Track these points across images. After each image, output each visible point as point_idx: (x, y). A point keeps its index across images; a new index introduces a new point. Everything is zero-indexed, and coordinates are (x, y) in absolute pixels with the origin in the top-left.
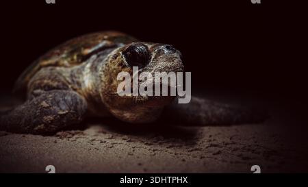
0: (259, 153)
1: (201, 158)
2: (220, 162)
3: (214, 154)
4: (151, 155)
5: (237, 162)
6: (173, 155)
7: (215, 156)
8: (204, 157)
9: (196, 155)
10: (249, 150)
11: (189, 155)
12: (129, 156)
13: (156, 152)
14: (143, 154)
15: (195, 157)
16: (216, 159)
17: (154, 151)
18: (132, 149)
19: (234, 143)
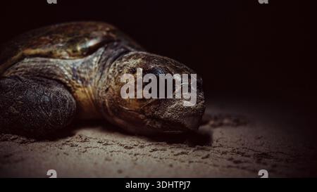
0: (249, 156)
1: (190, 162)
2: (210, 167)
3: (203, 158)
4: (133, 160)
5: (229, 167)
6: (158, 159)
7: (205, 160)
8: (192, 162)
9: (183, 159)
10: (238, 153)
11: (175, 160)
12: (107, 162)
13: (138, 156)
14: (123, 159)
15: (183, 162)
16: (206, 163)
17: (135, 155)
18: (110, 154)
19: (221, 146)
